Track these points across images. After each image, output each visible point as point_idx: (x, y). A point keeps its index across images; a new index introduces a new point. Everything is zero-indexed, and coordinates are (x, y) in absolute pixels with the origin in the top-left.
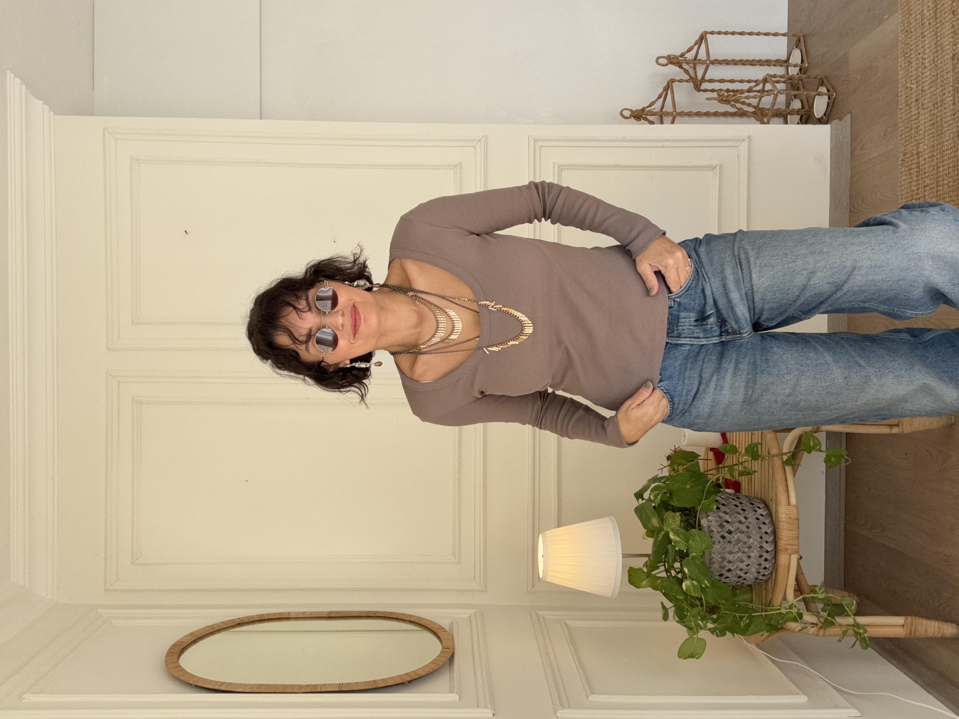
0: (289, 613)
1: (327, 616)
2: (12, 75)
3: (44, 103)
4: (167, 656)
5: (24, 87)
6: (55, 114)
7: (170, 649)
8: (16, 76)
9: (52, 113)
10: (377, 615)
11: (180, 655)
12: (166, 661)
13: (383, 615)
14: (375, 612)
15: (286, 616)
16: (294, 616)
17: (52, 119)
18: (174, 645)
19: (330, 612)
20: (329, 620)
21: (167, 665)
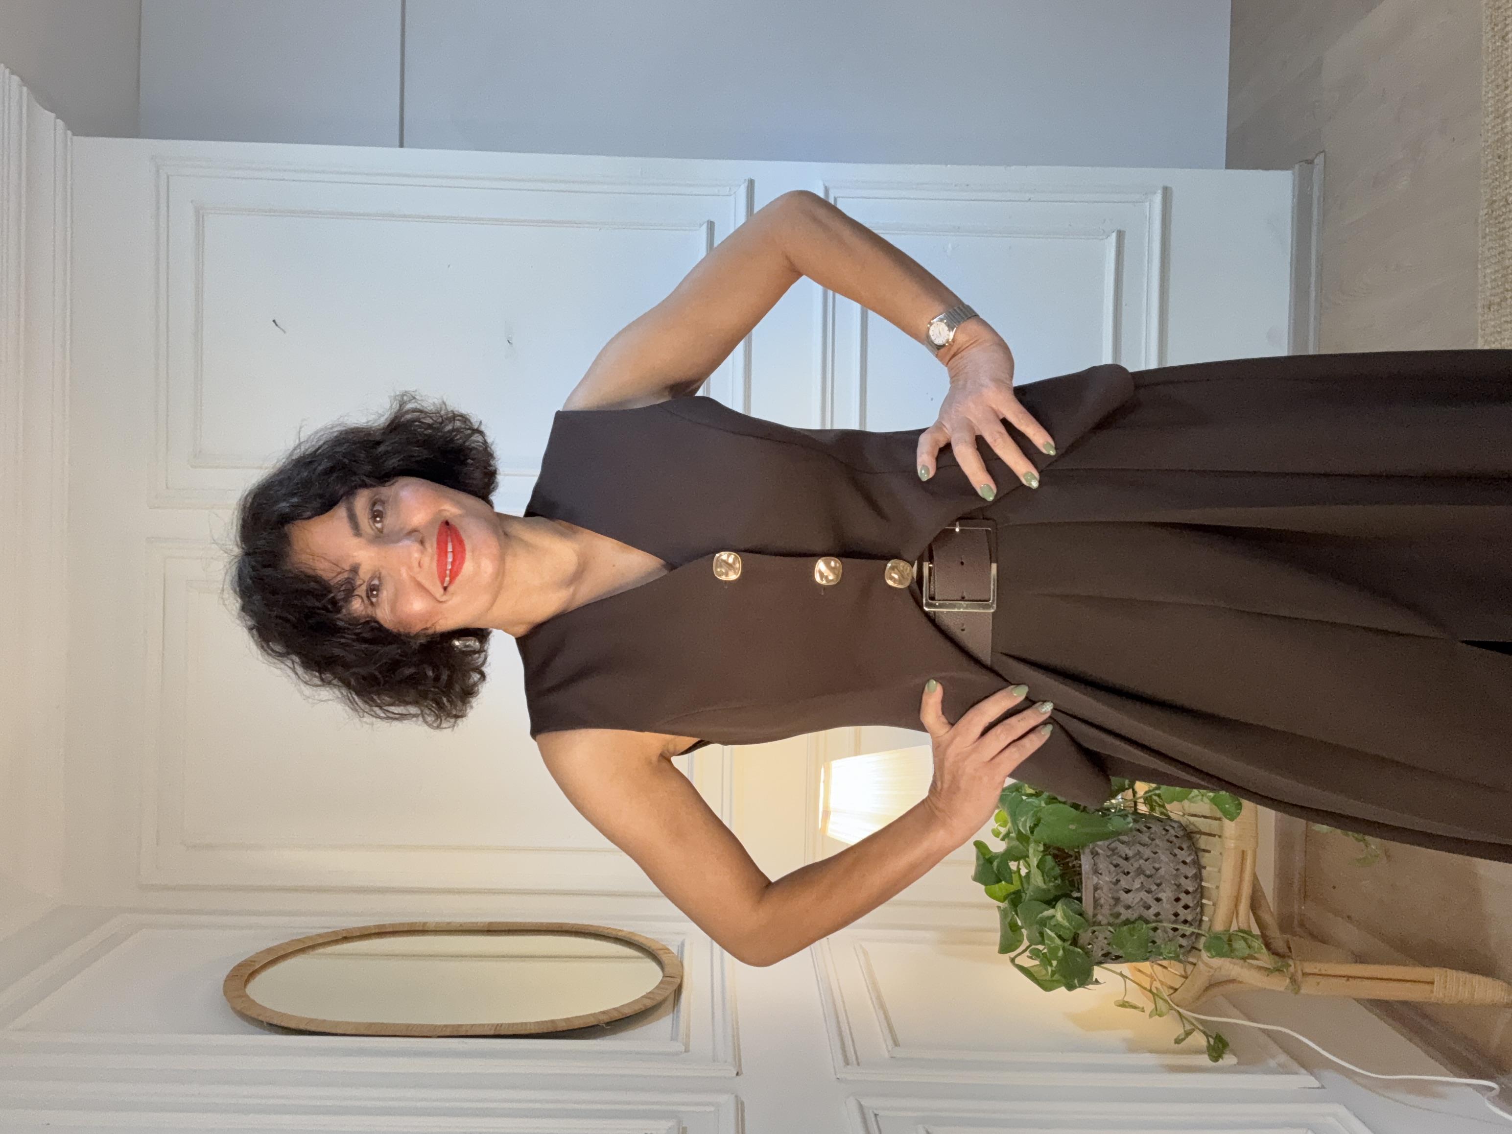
0: (425, 924)
1: (486, 929)
2: (7, 71)
3: (57, 117)
4: (226, 981)
5: (25, 89)
6: (74, 134)
7: (232, 971)
8: (12, 73)
9: (69, 133)
10: (564, 929)
11: (247, 981)
12: (225, 986)
13: (574, 930)
14: (561, 925)
15: (421, 928)
16: (434, 929)
17: (69, 140)
18: (240, 966)
19: (490, 924)
20: (488, 935)
21: (225, 993)
